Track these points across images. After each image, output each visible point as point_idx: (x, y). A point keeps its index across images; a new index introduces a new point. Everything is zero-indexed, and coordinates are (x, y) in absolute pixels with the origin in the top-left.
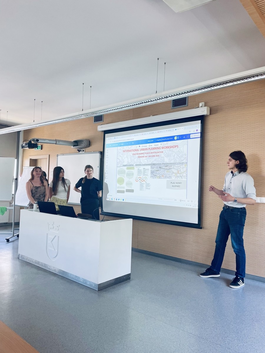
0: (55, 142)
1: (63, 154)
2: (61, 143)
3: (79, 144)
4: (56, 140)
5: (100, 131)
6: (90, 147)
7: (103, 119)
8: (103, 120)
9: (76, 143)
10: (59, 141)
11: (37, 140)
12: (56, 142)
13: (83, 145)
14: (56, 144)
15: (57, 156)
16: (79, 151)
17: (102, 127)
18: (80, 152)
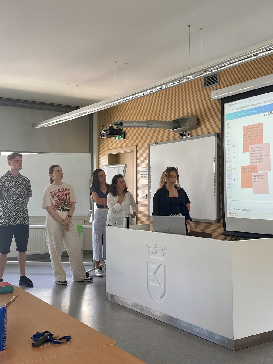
0: (146, 125)
1: (158, 143)
2: (154, 125)
3: (181, 124)
4: (147, 122)
5: (216, 100)
6: (199, 128)
7: (218, 80)
8: (218, 82)
9: (177, 123)
10: (152, 122)
11: (121, 124)
12: (148, 124)
13: (188, 126)
14: (147, 127)
15: (149, 146)
16: (182, 136)
17: (217, 94)
18: (184, 137)
